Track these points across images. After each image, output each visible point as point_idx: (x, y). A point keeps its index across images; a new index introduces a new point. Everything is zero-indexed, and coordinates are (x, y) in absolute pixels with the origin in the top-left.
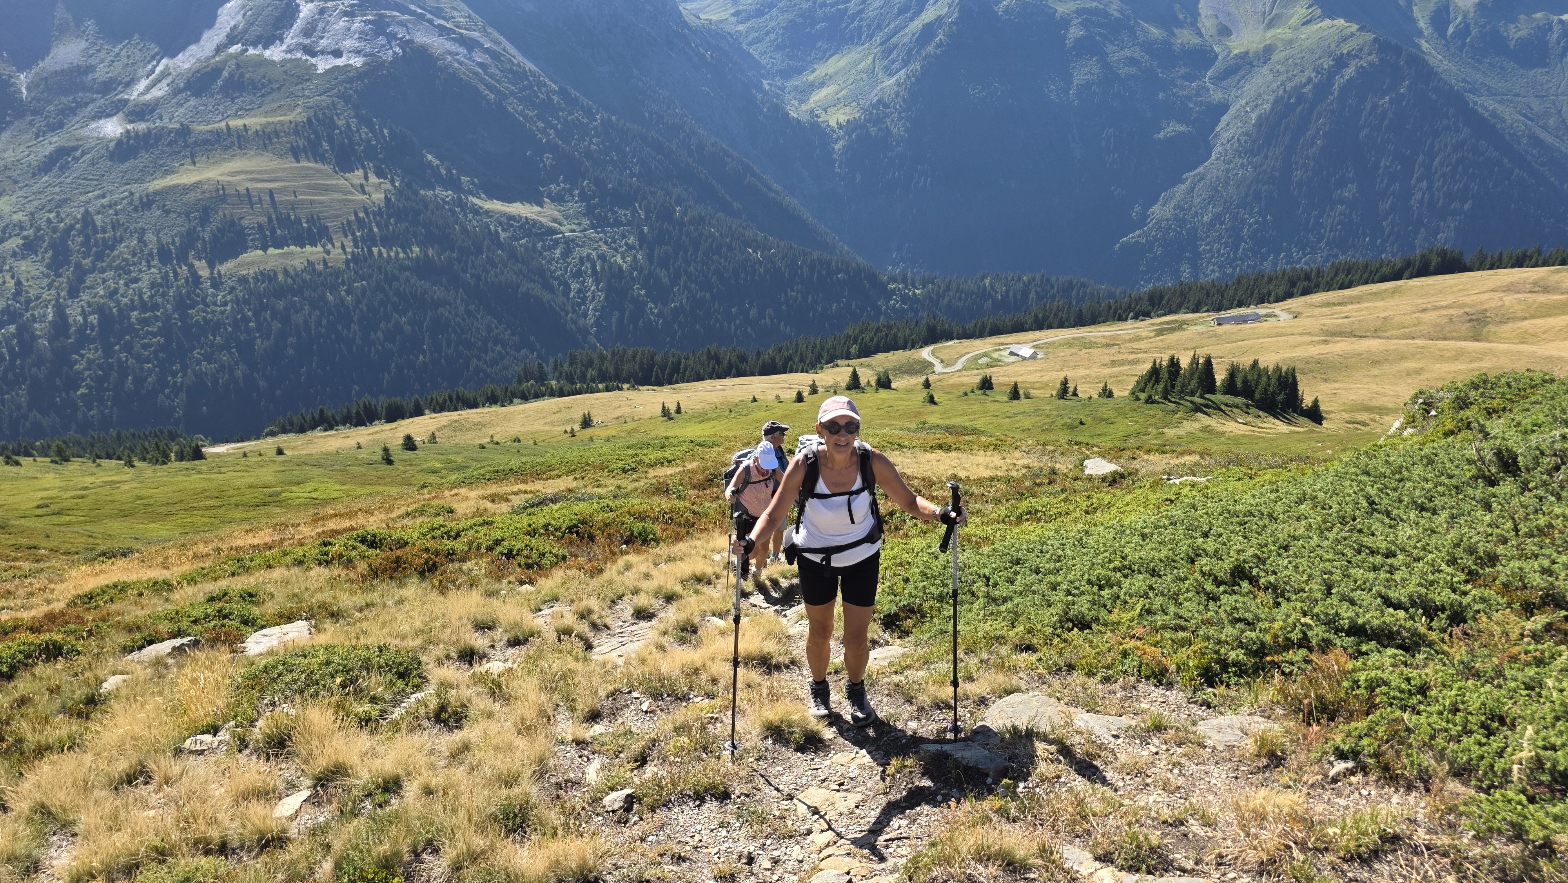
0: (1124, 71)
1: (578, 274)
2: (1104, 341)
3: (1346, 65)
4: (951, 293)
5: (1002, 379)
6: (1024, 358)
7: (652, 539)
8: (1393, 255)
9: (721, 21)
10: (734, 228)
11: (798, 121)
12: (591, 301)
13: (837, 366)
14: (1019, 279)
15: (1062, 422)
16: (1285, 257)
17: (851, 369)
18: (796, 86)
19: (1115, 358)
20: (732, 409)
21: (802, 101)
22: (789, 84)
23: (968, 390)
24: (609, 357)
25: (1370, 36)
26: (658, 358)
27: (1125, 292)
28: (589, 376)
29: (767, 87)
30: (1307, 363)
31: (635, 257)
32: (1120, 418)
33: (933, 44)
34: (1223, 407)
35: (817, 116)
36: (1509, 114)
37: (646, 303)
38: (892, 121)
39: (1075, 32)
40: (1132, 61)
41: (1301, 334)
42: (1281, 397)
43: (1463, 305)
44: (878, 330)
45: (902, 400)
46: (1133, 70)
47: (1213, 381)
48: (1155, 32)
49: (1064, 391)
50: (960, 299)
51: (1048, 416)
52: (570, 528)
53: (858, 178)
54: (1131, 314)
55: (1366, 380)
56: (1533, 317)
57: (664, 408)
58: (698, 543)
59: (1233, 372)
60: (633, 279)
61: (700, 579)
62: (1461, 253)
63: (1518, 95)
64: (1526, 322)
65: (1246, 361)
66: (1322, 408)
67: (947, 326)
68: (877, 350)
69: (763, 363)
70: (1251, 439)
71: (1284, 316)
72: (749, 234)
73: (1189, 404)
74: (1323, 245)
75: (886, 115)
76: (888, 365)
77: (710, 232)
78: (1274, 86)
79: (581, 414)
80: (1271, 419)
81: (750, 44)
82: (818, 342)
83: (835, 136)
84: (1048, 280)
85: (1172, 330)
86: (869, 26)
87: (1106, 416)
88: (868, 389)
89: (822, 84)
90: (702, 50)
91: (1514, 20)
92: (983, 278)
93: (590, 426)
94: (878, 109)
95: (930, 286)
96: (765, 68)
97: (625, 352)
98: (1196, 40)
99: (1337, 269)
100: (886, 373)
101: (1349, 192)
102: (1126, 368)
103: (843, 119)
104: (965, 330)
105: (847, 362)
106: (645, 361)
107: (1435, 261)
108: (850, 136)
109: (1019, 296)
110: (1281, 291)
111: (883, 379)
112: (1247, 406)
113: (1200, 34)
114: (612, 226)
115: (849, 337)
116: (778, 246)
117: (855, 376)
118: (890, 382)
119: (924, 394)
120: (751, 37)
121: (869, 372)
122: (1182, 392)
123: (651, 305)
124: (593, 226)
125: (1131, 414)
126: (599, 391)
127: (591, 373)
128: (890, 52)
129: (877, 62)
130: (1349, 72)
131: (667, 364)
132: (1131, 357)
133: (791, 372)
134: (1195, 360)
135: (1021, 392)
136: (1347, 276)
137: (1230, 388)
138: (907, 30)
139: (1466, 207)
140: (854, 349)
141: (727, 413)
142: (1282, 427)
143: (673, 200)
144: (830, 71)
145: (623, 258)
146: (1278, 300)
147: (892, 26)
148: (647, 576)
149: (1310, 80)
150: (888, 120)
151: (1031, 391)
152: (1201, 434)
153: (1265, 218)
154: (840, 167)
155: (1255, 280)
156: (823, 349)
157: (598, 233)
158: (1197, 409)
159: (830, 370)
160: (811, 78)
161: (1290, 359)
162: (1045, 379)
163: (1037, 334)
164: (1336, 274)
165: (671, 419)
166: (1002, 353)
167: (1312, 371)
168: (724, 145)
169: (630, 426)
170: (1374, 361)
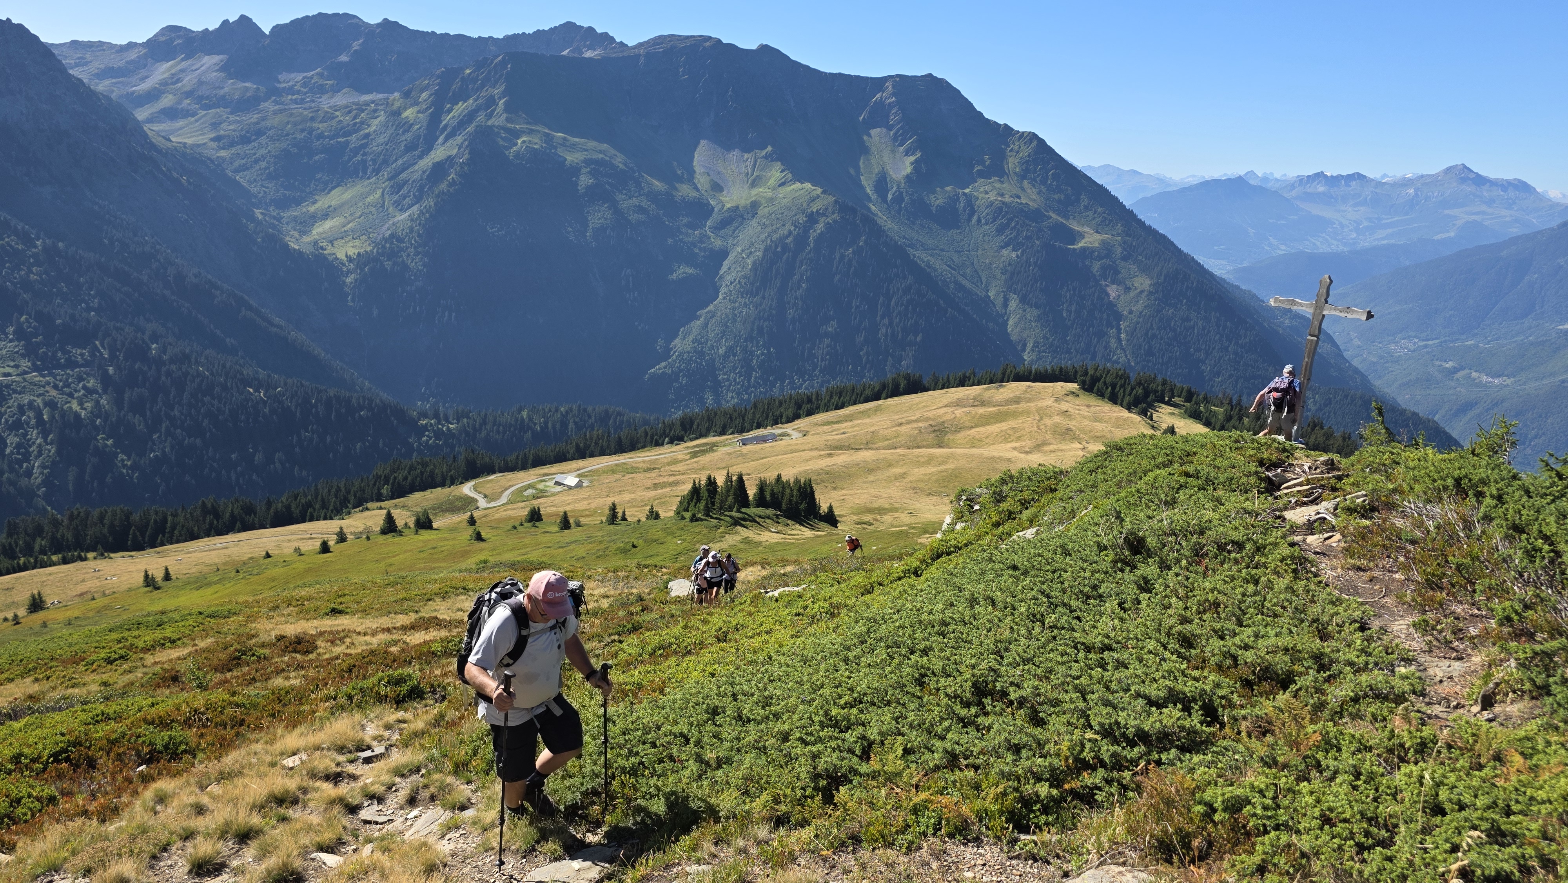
0: (634, 217)
1: (16, 426)
2: (645, 466)
3: (817, 222)
4: (488, 427)
5: (550, 510)
6: (570, 487)
7: (185, 751)
8: (871, 379)
9: (199, 146)
10: (228, 365)
11: (300, 253)
12: (37, 457)
13: (367, 509)
14: (557, 410)
15: (615, 547)
16: (789, 383)
17: (384, 512)
18: (295, 217)
19: (657, 481)
20: (240, 569)
21: (303, 233)
22: (287, 214)
23: (517, 524)
24: (66, 522)
25: (831, 199)
26: (136, 517)
27: (658, 419)
28: (37, 548)
29: (260, 217)
30: (819, 474)
31: (98, 402)
32: (669, 538)
33: (446, 183)
34: (757, 519)
35: (322, 248)
36: (939, 265)
37: (116, 455)
38: (409, 255)
39: (585, 180)
40: (640, 209)
41: (811, 450)
42: (803, 506)
43: (928, 419)
44: (412, 468)
45: (446, 539)
46: (642, 217)
47: (746, 495)
48: (658, 185)
49: (614, 516)
50: (498, 432)
51: (601, 542)
52: (56, 757)
53: (375, 312)
54: (667, 440)
55: (865, 486)
56: (977, 426)
57: (147, 576)
58: (258, 747)
59: (762, 486)
60: (96, 428)
61: (283, 800)
62: (921, 376)
63: (942, 250)
64: (973, 431)
65: (770, 476)
66: (836, 512)
67: (487, 460)
68: (413, 489)
69: (276, 513)
70: (784, 545)
71: (795, 435)
72: (248, 372)
73: (728, 519)
74: (817, 372)
75: (402, 250)
76: (426, 504)
77: (198, 370)
78: (763, 236)
79: (27, 595)
80: (797, 526)
81: (237, 171)
82: (342, 485)
83: (345, 269)
84: (585, 410)
85: (704, 452)
86: (374, 161)
87: (655, 537)
88: (406, 531)
89: (326, 216)
90: (175, 175)
91: (934, 192)
92: (520, 410)
93: (42, 609)
94: (392, 243)
95: (465, 420)
96: (256, 197)
97: (88, 514)
98: (695, 194)
99: (832, 393)
100: (426, 513)
101: (831, 327)
102: (668, 489)
103: (352, 252)
104: (506, 463)
105: (379, 504)
106: (117, 523)
107: (903, 384)
108: (362, 270)
109: (558, 426)
110: (790, 413)
111: (423, 519)
112: (777, 516)
113: (697, 190)
114: (63, 367)
115: (378, 477)
116: (286, 384)
117: (390, 519)
118: (430, 522)
119: (470, 531)
120: (236, 164)
121: (405, 513)
122: (721, 508)
123: (121, 456)
124: (35, 368)
125: (679, 533)
126: (53, 564)
127: (39, 543)
128: (400, 187)
129: (386, 196)
130: (820, 227)
131: (148, 524)
132: (672, 479)
133: (311, 520)
134: (729, 478)
135: (572, 521)
137: (761, 501)
138: (416, 167)
139: (918, 339)
140: (385, 490)
141: (233, 574)
142: (807, 533)
143: (146, 337)
144: (334, 203)
145: (81, 404)
146: (789, 420)
147: (400, 162)
148: (200, 810)
149: (790, 233)
150: (404, 254)
151: (581, 519)
152: (742, 546)
153: (769, 350)
154: (353, 301)
155: (769, 404)
156: (348, 492)
157: (44, 376)
158: (736, 523)
159: (359, 515)
160: (312, 209)
161: (805, 472)
162: (593, 506)
163: (580, 463)
164: (831, 397)
165: (158, 588)
166: (548, 484)
167: (823, 481)
168: (209, 277)
169: (100, 602)
170: (869, 469)
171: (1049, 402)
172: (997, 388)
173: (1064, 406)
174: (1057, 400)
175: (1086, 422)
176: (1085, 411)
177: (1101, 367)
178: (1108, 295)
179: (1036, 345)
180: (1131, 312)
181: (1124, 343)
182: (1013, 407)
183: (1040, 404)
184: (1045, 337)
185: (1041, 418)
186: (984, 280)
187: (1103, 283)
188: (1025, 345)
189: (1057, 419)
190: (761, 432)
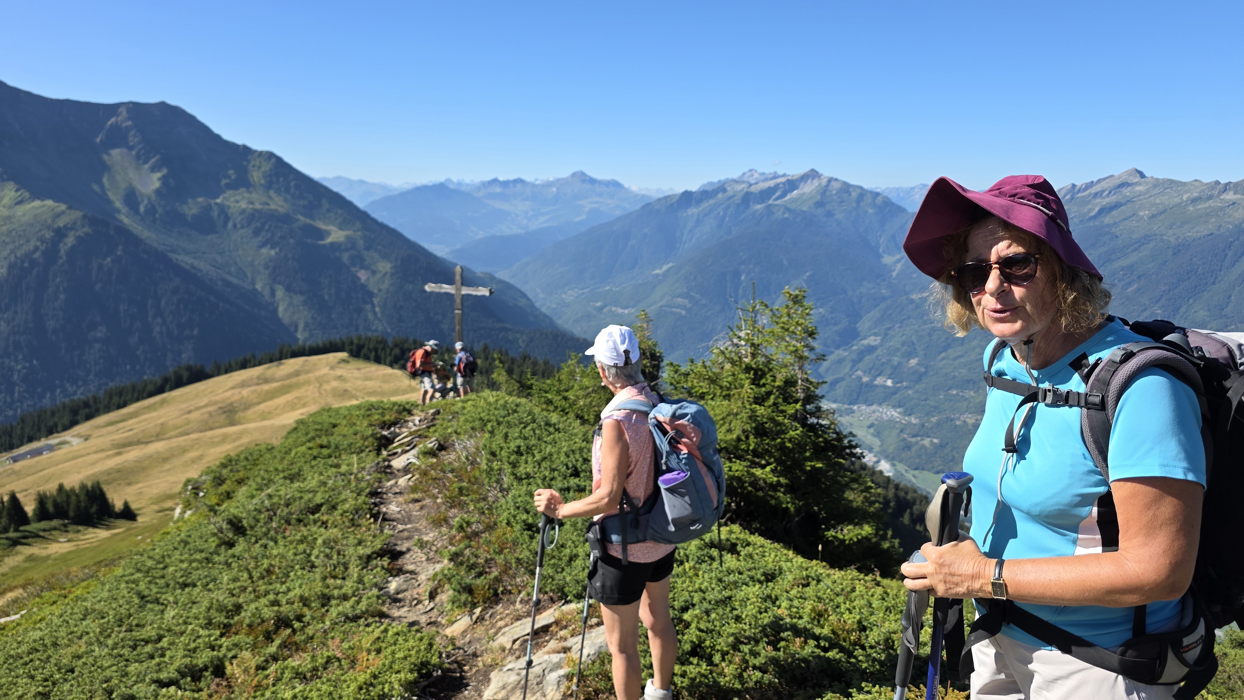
3: (66, 236)
8: (152, 375)
16: (61, 392)
25: (79, 213)
30: (109, 474)
34: (42, 534)
41: (96, 452)
42: (94, 509)
47: (24, 513)
55: (161, 475)
59: (42, 500)
62: (202, 366)
63: (205, 253)
64: (261, 405)
65: (51, 488)
66: (133, 506)
70: (77, 552)
71: (75, 441)
73: (5, 541)
74: (92, 377)
78: (5, 254)
80: (91, 530)
91: (186, 203)
99: (111, 394)
101: (101, 332)
107: (185, 375)
110: (66, 420)
112: (65, 526)
130: (70, 240)
136: (120, 397)
137: (43, 513)
139: (195, 333)
142: (102, 534)
146: (66, 428)
149: (37, 248)
152: (27, 565)
153: (31, 363)
155: (39, 416)
158: (15, 543)
161: (93, 475)
164: (111, 398)
167: (114, 480)
170: (164, 458)
171: (325, 371)
172: (278, 366)
173: (339, 372)
174: (332, 368)
175: (359, 383)
176: (356, 374)
177: (363, 337)
178: (359, 279)
179: (307, 325)
180: (380, 290)
181: (379, 315)
182: (294, 380)
183: (318, 373)
184: (313, 318)
185: (321, 385)
186: (249, 275)
187: (353, 269)
188: (296, 327)
189: (335, 384)
190: (35, 445)
